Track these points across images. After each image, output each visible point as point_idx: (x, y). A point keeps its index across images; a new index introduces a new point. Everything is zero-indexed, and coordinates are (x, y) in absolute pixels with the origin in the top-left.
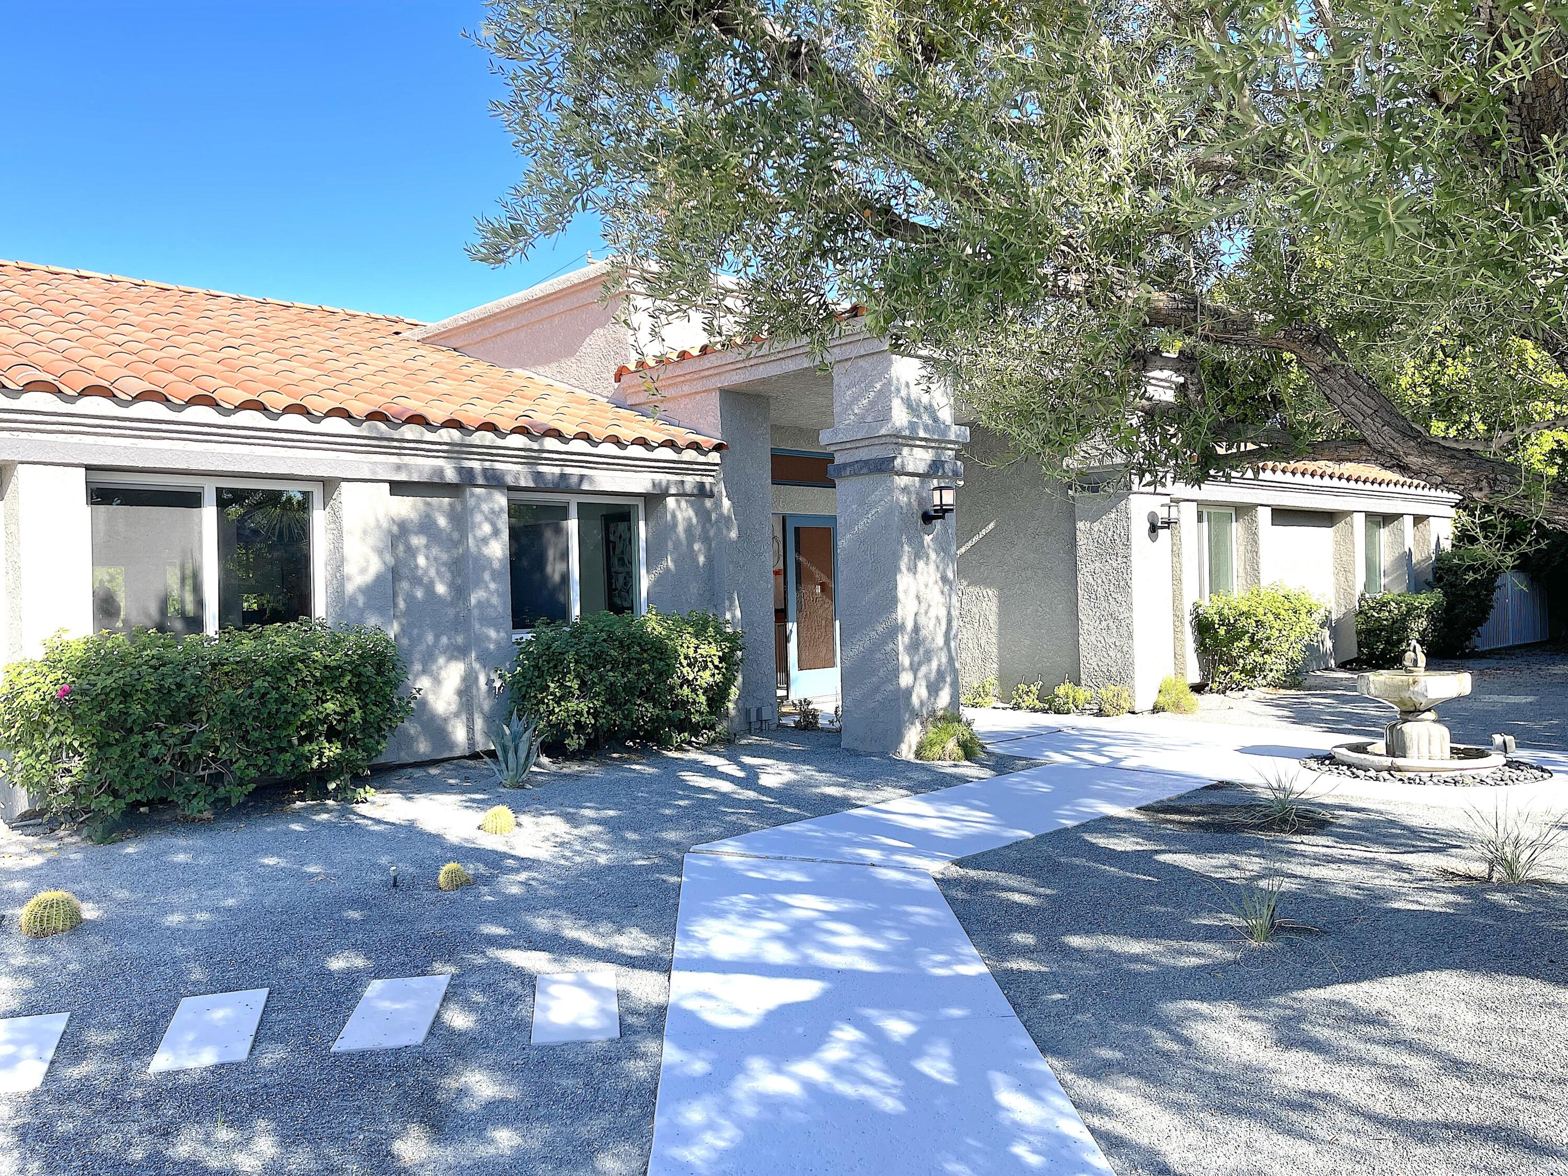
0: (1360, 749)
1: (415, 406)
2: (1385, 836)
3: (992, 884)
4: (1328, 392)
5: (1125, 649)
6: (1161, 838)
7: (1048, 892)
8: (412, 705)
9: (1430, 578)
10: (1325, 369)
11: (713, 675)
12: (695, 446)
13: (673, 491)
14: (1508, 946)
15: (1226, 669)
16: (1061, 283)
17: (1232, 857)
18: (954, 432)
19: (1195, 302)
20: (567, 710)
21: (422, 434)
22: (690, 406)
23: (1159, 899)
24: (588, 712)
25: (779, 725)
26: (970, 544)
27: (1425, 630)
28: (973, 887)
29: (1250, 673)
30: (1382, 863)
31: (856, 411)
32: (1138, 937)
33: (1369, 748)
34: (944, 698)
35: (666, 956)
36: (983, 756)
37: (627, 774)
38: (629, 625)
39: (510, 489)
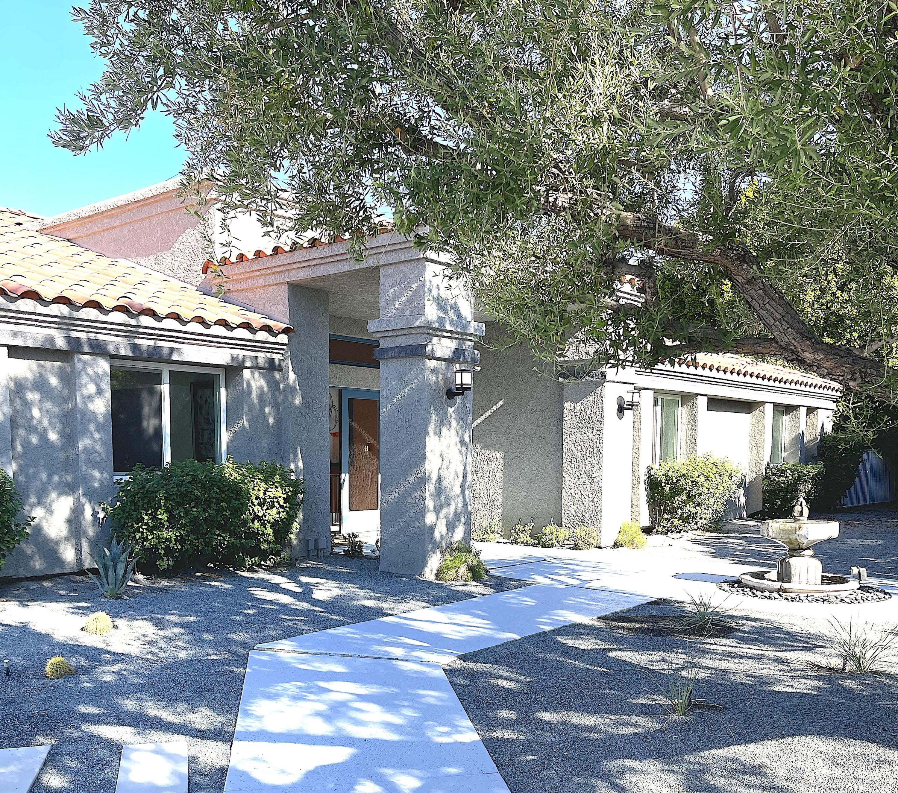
0: (760, 576)
1: (31, 284)
2: (773, 639)
3: (487, 673)
4: (750, 300)
5: (595, 500)
6: (613, 640)
7: (528, 679)
8: (27, 530)
9: (816, 454)
10: (749, 282)
11: (279, 513)
12: (267, 328)
13: (248, 364)
14: (855, 719)
15: (669, 517)
16: (551, 199)
17: (664, 654)
18: (473, 327)
19: (654, 222)
20: (158, 538)
21: (35, 307)
22: (264, 296)
23: (609, 685)
24: (176, 540)
25: (332, 553)
26: (484, 417)
27: (810, 491)
28: (472, 676)
29: (686, 520)
30: (769, 658)
31: (397, 306)
32: (592, 712)
33: (766, 576)
34: (459, 534)
35: (230, 729)
36: (486, 578)
37: (207, 589)
38: (210, 471)
39: (113, 357)
